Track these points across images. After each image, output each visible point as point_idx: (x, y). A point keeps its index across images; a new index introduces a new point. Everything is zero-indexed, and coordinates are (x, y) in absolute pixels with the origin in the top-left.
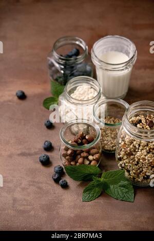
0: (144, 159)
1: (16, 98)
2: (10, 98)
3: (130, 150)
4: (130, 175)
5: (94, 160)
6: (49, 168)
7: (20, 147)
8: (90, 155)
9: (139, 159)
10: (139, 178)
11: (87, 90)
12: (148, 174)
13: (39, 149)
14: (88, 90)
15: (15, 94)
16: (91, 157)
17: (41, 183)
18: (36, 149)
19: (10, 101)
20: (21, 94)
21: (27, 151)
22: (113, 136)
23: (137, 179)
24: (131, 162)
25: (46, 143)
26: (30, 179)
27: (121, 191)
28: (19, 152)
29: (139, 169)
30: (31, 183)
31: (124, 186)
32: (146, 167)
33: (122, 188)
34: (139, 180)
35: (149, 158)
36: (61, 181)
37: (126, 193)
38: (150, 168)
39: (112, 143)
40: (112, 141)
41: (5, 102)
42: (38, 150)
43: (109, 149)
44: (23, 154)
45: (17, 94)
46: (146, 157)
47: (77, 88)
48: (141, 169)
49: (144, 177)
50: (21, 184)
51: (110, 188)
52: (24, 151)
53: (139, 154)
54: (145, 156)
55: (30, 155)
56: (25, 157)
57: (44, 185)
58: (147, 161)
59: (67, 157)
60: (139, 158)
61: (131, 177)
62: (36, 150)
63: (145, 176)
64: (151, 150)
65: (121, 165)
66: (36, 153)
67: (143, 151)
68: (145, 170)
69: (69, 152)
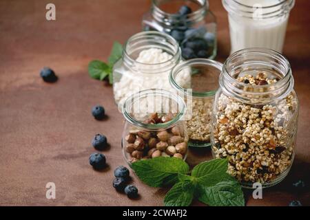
0: (257, 138)
1: (41, 80)
2: (32, 81)
3: (234, 126)
4: (236, 170)
5: (177, 152)
6: (105, 174)
7: (56, 147)
8: (170, 144)
9: (250, 138)
10: (251, 174)
11: (156, 55)
12: (264, 163)
13: (87, 148)
14: (159, 56)
15: (38, 74)
16: (171, 149)
17: (96, 194)
18: (81, 148)
19: (31, 85)
20: (49, 73)
21: (68, 153)
22: (203, 119)
23: (247, 176)
24: (237, 145)
25: (98, 138)
26: (76, 190)
27: (224, 196)
28: (55, 154)
29: (250, 157)
30: (80, 196)
31: (227, 189)
32: (261, 153)
33: (225, 192)
34: (251, 177)
35: (265, 136)
36: (127, 187)
37: (231, 199)
38: (267, 153)
39: (202, 130)
40: (203, 127)
41: (22, 86)
42: (85, 150)
43: (198, 138)
44: (62, 157)
45: (41, 74)
46: (261, 134)
47: (141, 54)
48: (253, 157)
49: (258, 169)
50: (63, 197)
51: (205, 193)
52: (62, 152)
53: (248, 129)
54: (259, 133)
55: (72, 157)
56: (66, 161)
57: (101, 196)
58: (261, 139)
59: (134, 152)
60: (249, 136)
61: (239, 173)
62: (82, 151)
63: (261, 168)
64: (267, 123)
65: (221, 154)
66: (82, 155)
67: (254, 126)
68: (260, 158)
69: (137, 143)
